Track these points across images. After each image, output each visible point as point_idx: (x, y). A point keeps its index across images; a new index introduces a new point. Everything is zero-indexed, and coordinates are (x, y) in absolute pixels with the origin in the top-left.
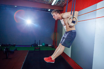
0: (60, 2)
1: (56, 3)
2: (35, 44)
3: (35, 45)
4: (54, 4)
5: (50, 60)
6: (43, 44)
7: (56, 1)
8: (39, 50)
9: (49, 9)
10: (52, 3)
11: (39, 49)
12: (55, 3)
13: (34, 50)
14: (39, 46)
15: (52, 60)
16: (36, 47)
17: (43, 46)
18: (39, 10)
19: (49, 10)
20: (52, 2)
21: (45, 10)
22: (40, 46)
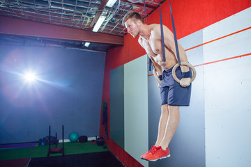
0: (115, 24)
1: (104, 27)
2: (50, 137)
3: (51, 141)
4: (100, 29)
5: (159, 152)
6: (74, 137)
7: (104, 22)
8: (61, 154)
9: (85, 42)
10: (93, 28)
11: (62, 150)
12: (102, 25)
13: (46, 155)
14: (61, 141)
15: (163, 151)
16: (53, 147)
17: (72, 142)
18: (58, 43)
19: (87, 44)
20: (95, 24)
21: (77, 43)
22: (65, 141)
